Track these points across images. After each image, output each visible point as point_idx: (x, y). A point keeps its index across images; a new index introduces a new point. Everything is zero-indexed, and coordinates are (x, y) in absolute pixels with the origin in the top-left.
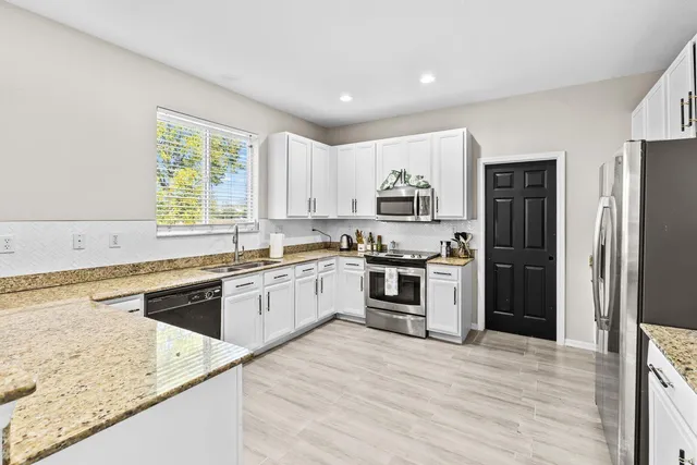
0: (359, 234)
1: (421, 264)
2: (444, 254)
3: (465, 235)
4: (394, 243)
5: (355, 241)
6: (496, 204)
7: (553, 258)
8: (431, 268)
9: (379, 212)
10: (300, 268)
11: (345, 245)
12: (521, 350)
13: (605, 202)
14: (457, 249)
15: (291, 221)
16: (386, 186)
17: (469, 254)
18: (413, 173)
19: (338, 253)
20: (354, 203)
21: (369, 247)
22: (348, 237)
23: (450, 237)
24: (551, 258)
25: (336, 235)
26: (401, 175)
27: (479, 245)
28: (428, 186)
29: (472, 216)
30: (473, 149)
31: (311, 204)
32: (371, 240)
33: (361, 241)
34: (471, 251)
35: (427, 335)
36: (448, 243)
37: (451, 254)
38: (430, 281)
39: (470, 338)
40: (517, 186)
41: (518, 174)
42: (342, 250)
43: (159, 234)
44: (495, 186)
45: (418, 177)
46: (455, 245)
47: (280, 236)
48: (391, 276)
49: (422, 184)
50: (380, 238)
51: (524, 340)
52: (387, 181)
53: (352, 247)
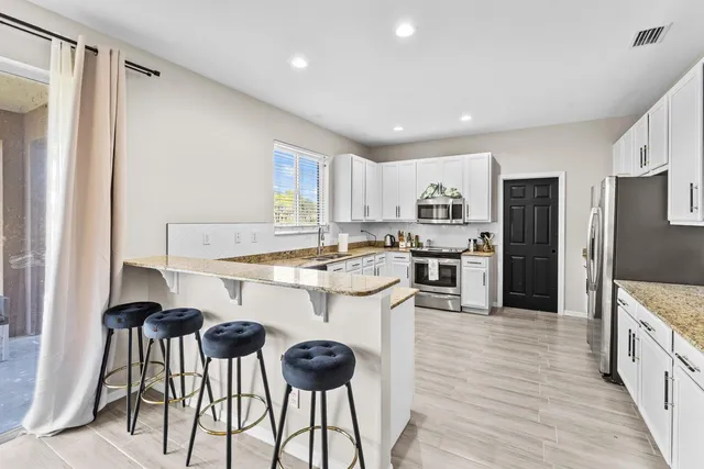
0: (400, 235)
1: (457, 256)
2: (472, 248)
3: (488, 234)
4: (429, 241)
5: (397, 240)
6: (511, 210)
7: (555, 251)
8: (465, 259)
9: (419, 217)
10: (365, 259)
11: (388, 243)
12: (533, 318)
13: (594, 210)
14: (482, 245)
15: (353, 224)
16: (426, 196)
17: (491, 249)
18: (448, 186)
19: (383, 249)
20: (398, 209)
21: (409, 245)
22: (391, 236)
23: (476, 235)
24: (554, 251)
25: (380, 235)
26: (438, 188)
27: (498, 241)
28: (460, 197)
29: (494, 220)
30: (495, 168)
31: (366, 210)
32: (410, 239)
33: (402, 240)
34: (493, 246)
35: (462, 310)
36: (475, 241)
37: (477, 248)
38: (464, 268)
39: (493, 311)
40: (529, 197)
41: (529, 188)
42: (386, 247)
43: (277, 233)
44: (512, 196)
45: (452, 189)
46: (480, 242)
47: (346, 235)
48: (433, 265)
49: (456, 195)
50: (417, 237)
51: (534, 312)
52: (426, 192)
53: (394, 245)
